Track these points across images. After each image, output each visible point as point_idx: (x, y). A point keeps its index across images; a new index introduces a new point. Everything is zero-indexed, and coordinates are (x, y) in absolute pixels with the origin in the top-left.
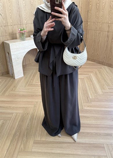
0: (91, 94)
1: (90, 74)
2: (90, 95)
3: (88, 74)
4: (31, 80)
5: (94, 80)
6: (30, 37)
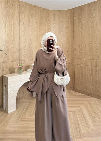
1: (81, 106)
5: (85, 112)
6: (26, 71)
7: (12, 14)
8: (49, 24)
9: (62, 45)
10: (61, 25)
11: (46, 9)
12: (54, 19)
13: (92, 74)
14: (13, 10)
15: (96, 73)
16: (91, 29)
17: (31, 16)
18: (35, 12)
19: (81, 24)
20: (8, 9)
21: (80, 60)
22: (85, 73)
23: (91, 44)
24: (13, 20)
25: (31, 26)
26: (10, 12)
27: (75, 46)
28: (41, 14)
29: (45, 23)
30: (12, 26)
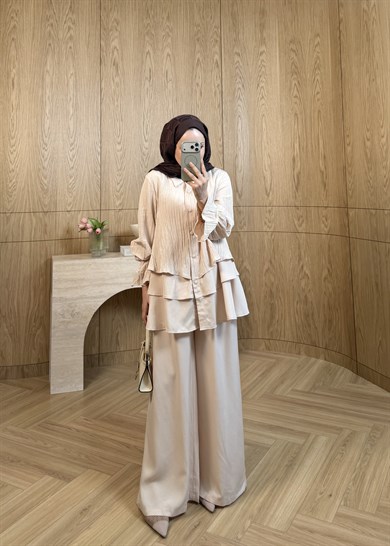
7: (71, 38)
8: (237, 58)
9: (297, 146)
10: (293, 55)
12: (262, 33)
14: (74, 24)
17: (147, 38)
18: (168, 18)
20: (51, 21)
24: (74, 58)
25: (147, 74)
26: (61, 32)
27: (349, 148)
28: (198, 21)
29: (217, 57)
30: (71, 83)
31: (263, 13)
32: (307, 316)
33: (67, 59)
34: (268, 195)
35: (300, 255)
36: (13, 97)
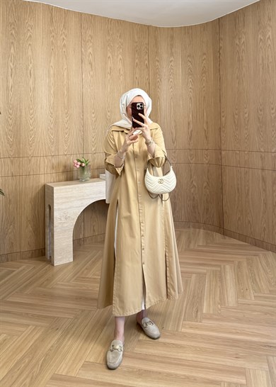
0: (209, 305)
1: (224, 266)
2: (205, 307)
3: (220, 266)
4: (86, 269)
5: (228, 277)
6: (98, 177)
7: (64, 46)
8: (157, 63)
9: (191, 116)
10: (189, 64)
11: (149, 27)
12: (171, 50)
13: (265, 190)
14: (66, 36)
15: (273, 186)
16: (261, 73)
17: (108, 48)
18: (120, 36)
19: (239, 60)
20: (53, 34)
21: (236, 153)
22: (247, 188)
23: (261, 111)
24: (66, 59)
25: (109, 70)
26: (59, 42)
27: (223, 119)
28: (137, 40)
29: (146, 62)
30: (65, 74)
31: (172, 37)
32: (194, 207)
33: (63, 59)
34: (174, 143)
35: (191, 175)
36: (31, 82)
